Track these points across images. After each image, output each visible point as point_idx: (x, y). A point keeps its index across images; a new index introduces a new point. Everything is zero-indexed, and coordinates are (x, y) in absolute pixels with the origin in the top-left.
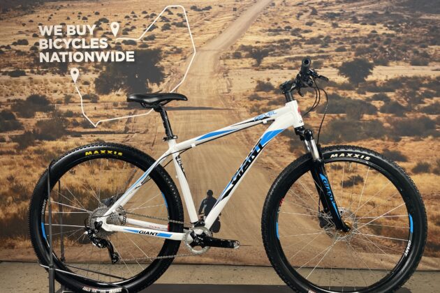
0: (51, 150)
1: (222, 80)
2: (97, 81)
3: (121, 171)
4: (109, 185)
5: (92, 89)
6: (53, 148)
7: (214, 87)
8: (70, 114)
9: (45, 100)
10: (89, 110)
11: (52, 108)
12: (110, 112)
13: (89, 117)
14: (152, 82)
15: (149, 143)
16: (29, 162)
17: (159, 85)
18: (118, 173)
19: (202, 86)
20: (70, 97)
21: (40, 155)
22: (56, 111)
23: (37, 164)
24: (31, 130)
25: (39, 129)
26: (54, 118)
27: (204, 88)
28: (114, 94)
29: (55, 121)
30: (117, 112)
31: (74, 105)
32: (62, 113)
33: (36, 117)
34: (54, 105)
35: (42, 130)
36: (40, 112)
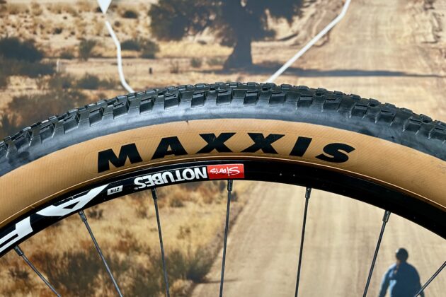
1: (423, 15)
2: (154, 12)
3: (209, 208)
4: (181, 242)
5: (143, 28)
7: (407, 31)
8: (91, 82)
9: (34, 49)
10: (134, 74)
11: (49, 69)
12: (183, 80)
13: (134, 89)
14: (277, 15)
17: (290, 22)
18: (200, 215)
19: (381, 28)
20: (92, 44)
22: (59, 74)
25: (17, 114)
26: (54, 90)
27: (387, 31)
28: (194, 39)
29: (57, 98)
30: (198, 79)
31: (102, 63)
32: (73, 79)
33: (10, 87)
34: (54, 60)
35: (23, 117)
36: (21, 77)
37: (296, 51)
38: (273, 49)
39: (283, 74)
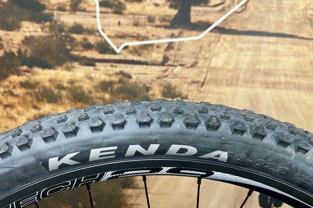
0: (47, 84)
6: (50, 81)
8: (78, 29)
9: (38, 3)
10: (108, 25)
11: (49, 18)
12: (141, 31)
13: (109, 36)
15: (197, 82)
16: (12, 100)
19: (284, 2)
20: (79, 1)
21: (29, 91)
22: (56, 22)
23: (24, 103)
24: (15, 50)
25: (28, 49)
26: (53, 33)
27: (288, 4)
28: (150, 2)
29: (55, 39)
30: (152, 31)
31: (86, 16)
32: (66, 26)
33: (22, 29)
34: (52, 12)
35: (32, 51)
36: (30, 23)
37: (222, 15)
38: (206, 12)
39: (211, 31)
